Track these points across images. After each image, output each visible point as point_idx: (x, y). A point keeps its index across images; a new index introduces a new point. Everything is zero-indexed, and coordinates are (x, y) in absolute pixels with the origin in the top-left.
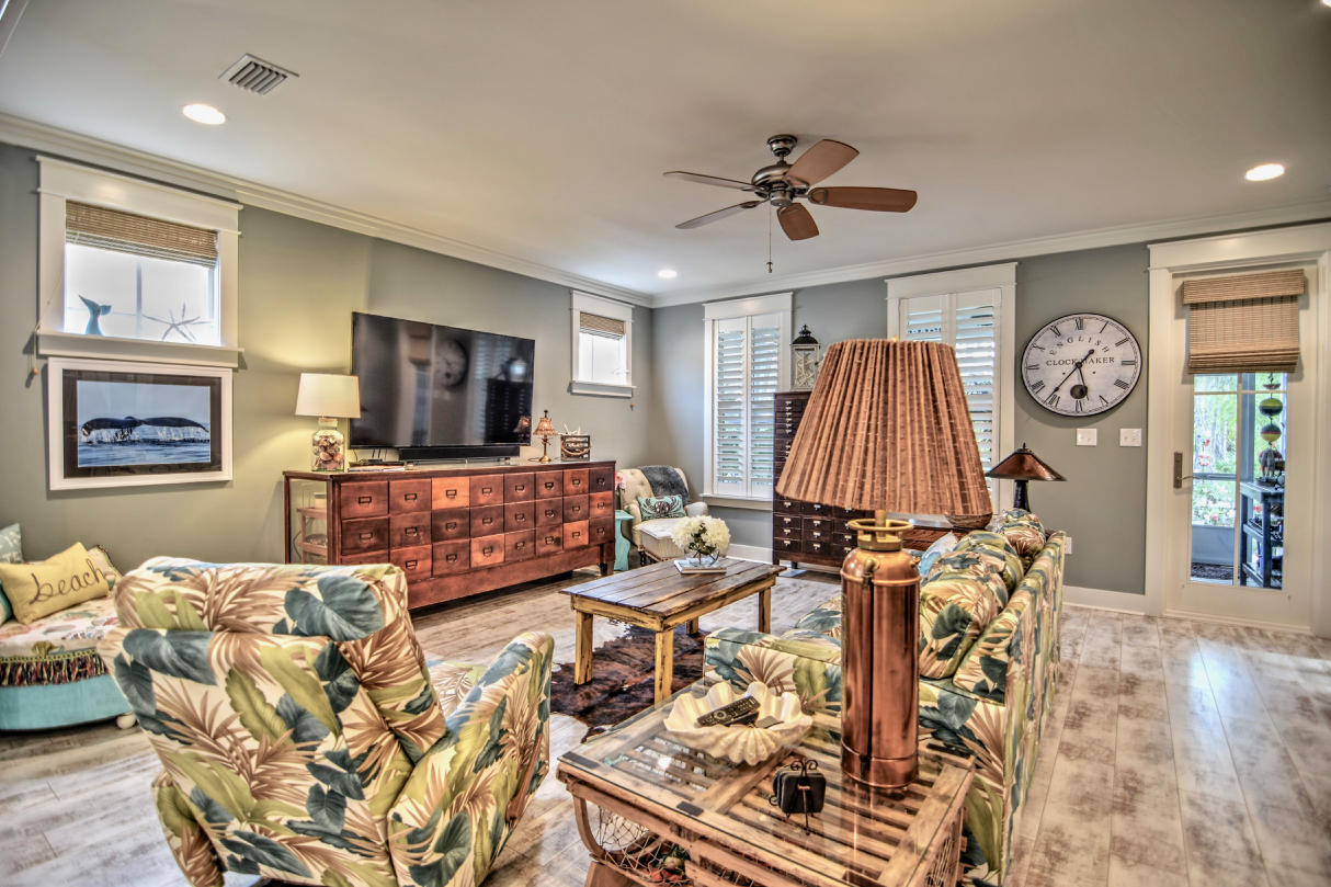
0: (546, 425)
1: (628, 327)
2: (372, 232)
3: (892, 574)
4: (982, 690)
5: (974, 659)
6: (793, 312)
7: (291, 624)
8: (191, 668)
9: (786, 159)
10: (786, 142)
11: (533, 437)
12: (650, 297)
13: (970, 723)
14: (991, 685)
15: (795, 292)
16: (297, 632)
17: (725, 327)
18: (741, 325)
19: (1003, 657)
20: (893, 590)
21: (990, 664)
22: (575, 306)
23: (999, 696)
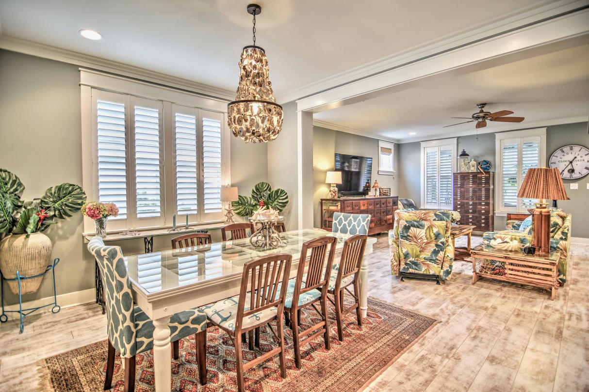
0: (376, 185)
1: (393, 151)
2: (335, 129)
3: (545, 212)
4: (561, 239)
5: (559, 232)
6: (457, 145)
7: (437, 219)
8: (420, 226)
9: (483, 109)
10: (483, 105)
11: (371, 189)
12: (399, 140)
13: (558, 245)
14: (564, 237)
15: (458, 138)
16: (438, 220)
17: (429, 150)
18: (436, 149)
19: (567, 231)
20: (545, 215)
21: (563, 233)
22: (379, 145)
23: (566, 239)
